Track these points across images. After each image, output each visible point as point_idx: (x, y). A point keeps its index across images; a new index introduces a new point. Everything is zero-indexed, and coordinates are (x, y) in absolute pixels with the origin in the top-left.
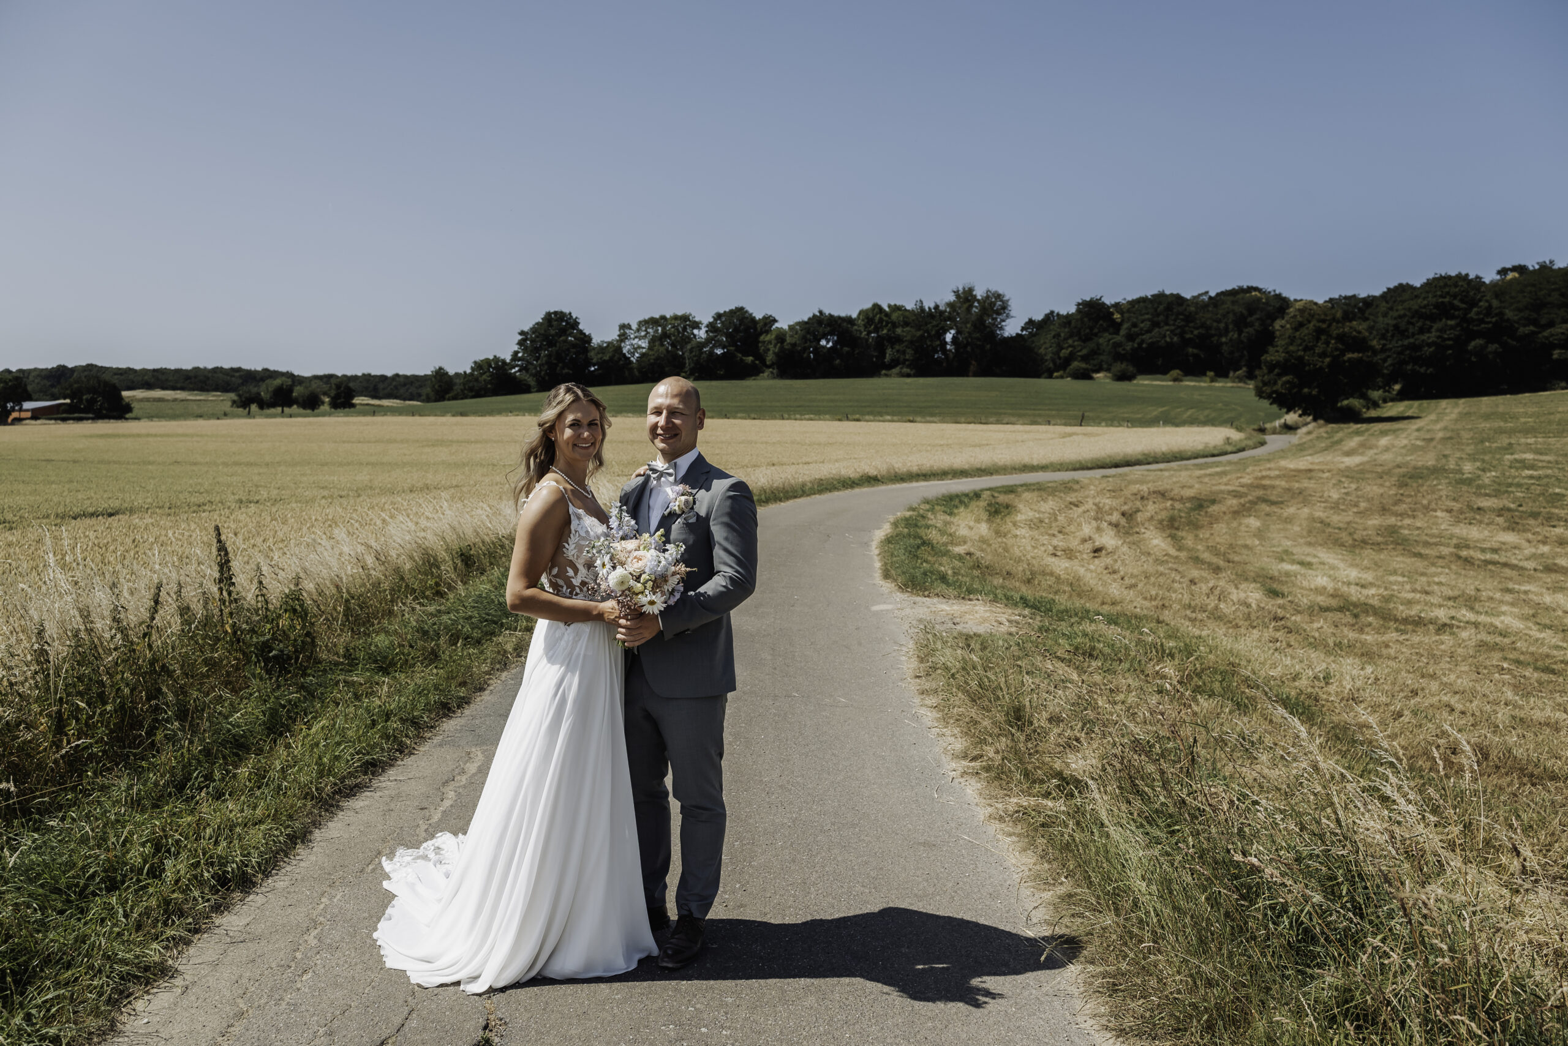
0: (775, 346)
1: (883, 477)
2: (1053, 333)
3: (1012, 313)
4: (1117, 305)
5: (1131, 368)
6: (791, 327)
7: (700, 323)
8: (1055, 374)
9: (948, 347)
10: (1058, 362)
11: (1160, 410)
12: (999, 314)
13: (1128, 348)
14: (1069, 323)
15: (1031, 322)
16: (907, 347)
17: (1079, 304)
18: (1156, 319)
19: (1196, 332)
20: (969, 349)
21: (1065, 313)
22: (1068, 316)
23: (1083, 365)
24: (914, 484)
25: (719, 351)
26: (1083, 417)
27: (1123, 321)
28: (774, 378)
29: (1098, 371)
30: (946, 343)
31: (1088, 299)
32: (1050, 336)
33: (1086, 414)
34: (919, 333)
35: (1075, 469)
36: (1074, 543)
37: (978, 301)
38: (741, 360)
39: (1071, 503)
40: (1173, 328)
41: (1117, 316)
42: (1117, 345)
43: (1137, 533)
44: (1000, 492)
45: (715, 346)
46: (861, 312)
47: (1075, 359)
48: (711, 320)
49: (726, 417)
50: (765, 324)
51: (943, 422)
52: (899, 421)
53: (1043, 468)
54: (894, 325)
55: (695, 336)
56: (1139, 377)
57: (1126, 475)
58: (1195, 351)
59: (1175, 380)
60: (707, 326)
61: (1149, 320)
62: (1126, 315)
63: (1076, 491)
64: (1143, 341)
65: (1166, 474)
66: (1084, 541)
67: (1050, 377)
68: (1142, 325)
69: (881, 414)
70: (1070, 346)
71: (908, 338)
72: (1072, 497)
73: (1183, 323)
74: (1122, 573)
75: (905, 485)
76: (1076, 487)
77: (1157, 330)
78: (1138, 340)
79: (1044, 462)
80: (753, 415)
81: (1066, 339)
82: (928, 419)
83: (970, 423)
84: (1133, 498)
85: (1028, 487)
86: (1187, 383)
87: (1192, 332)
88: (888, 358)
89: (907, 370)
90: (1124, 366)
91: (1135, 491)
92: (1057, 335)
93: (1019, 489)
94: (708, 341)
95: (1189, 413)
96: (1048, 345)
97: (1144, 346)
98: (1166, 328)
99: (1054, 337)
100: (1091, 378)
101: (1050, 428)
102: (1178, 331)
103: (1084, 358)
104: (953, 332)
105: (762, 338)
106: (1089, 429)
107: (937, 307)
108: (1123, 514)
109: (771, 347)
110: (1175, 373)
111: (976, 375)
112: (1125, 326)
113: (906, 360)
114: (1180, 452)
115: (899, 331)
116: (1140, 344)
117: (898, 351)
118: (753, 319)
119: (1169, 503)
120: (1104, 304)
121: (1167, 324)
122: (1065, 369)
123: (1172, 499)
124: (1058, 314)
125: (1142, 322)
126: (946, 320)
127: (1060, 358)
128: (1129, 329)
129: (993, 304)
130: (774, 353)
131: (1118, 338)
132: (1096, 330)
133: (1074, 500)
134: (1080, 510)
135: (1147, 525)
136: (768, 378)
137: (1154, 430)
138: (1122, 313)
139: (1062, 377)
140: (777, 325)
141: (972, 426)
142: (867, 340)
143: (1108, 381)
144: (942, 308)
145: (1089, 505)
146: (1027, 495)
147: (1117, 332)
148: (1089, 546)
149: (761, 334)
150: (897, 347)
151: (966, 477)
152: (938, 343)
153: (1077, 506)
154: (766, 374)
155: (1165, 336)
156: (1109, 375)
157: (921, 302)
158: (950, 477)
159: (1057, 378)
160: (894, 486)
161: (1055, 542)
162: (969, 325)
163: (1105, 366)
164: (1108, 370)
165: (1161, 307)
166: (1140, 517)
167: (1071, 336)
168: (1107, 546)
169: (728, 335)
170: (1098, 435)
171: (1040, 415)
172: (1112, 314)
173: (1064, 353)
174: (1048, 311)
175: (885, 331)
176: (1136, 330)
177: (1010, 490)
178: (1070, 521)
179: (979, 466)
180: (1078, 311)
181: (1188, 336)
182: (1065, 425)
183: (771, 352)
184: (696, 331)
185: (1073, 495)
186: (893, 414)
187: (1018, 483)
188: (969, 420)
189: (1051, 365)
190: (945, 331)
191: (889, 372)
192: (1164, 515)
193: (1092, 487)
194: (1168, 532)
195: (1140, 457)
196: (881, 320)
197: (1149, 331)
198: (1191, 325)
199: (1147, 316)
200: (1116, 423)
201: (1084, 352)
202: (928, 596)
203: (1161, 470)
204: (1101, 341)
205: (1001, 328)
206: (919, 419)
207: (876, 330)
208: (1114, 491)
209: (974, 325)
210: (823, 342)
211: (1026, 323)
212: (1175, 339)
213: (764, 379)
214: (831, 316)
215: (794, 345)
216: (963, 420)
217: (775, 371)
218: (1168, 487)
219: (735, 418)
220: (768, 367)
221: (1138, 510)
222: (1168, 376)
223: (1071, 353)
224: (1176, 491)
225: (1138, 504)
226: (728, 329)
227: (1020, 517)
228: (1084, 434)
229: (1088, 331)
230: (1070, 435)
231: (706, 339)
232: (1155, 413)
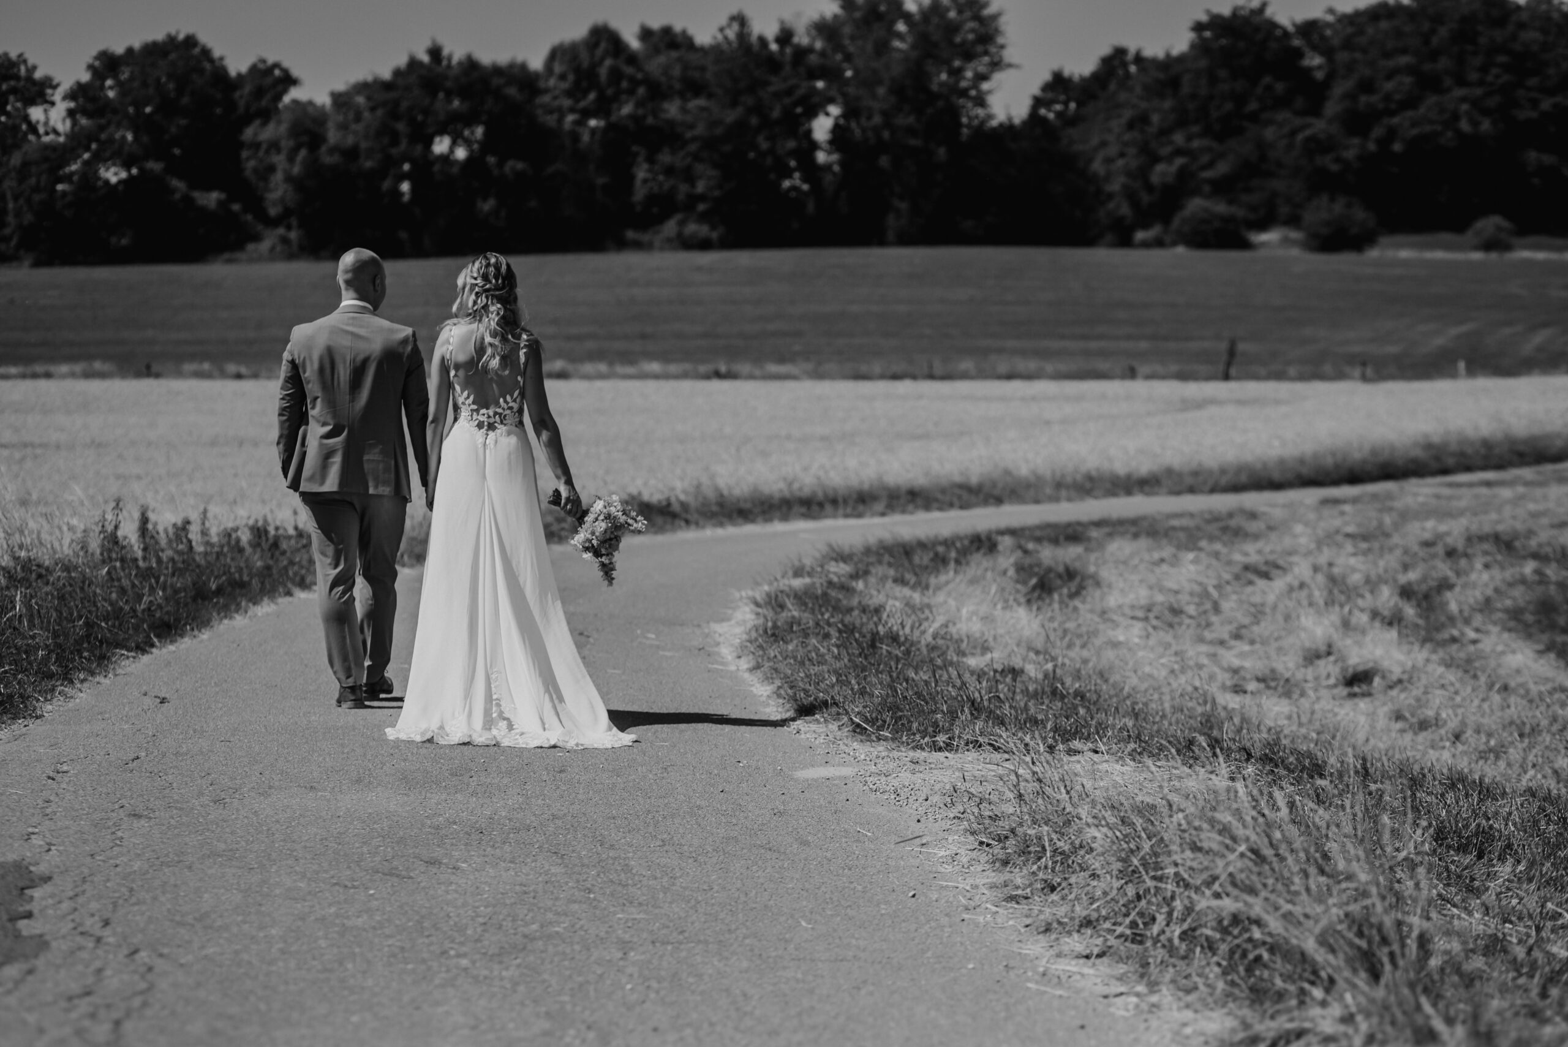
0: (291, 159)
1: (684, 506)
2: (1128, 114)
3: (1010, 55)
4: (1309, 28)
5: (1360, 214)
6: (340, 100)
7: (48, 83)
8: (1140, 235)
9: (821, 157)
10: (1145, 198)
11: (1454, 331)
12: (969, 56)
13: (1350, 154)
14: (1174, 83)
15: (1059, 83)
16: (696, 157)
17: (1198, 27)
18: (1427, 67)
19: (1546, 104)
20: (884, 161)
21: (1160, 54)
22: (1169, 64)
23: (1221, 208)
24: (778, 527)
25: (113, 175)
26: (1232, 353)
27: (1331, 76)
28: (291, 257)
29: (1263, 225)
30: (814, 146)
31: (1226, 11)
32: (1117, 124)
33: (1241, 347)
34: (731, 116)
35: (1236, 488)
36: (1288, 664)
37: (907, 17)
38: (188, 200)
39: (1247, 568)
40: (1478, 92)
41: (1314, 60)
42: (1317, 146)
43: (1454, 640)
44: (1038, 540)
45: (99, 158)
46: (555, 54)
47: (1196, 192)
48: (85, 77)
49: (147, 371)
50: (259, 92)
51: (819, 375)
52: (684, 376)
53: (1146, 484)
54: (657, 92)
55: (33, 128)
56: (1384, 240)
57: (1390, 496)
58: (1548, 159)
59: (1489, 246)
60: (71, 95)
61: (1410, 70)
62: (1342, 57)
63: (1256, 537)
64: (1392, 134)
65: (1506, 493)
66: (1312, 657)
67: (1125, 240)
68: (1389, 86)
69: (628, 358)
70: (1179, 152)
71: (700, 130)
72: (1251, 552)
73: (1506, 78)
74: (1453, 724)
75: (749, 529)
76: (1253, 526)
77: (1432, 100)
78: (1378, 132)
79: (1145, 467)
80: (232, 368)
81: (1165, 132)
82: (773, 368)
83: (896, 377)
84: (1422, 553)
85: (1115, 527)
86: (1526, 254)
87: (1534, 103)
88: (640, 193)
89: (702, 230)
90: (1338, 207)
91: (1427, 536)
92: (1140, 121)
93: (1094, 533)
94: (77, 141)
95: (1539, 338)
96: (1112, 150)
97: (1397, 147)
98: (1459, 92)
99: (1130, 126)
100: (1245, 245)
101: (1139, 387)
102: (1493, 102)
103: (1222, 188)
104: (835, 110)
105: (249, 133)
106: (1252, 388)
107: (785, 36)
108: (1406, 592)
109: (279, 160)
110: (1489, 224)
111: (905, 240)
112: (1339, 89)
113: (694, 199)
114: (1531, 441)
115: (672, 109)
116: (1385, 142)
117: (669, 171)
118: (220, 74)
119: (1529, 568)
120: (1273, 25)
121: (1461, 82)
122: (1166, 221)
123: (1535, 556)
124: (1139, 59)
125: (1389, 77)
126: (813, 75)
127: (1150, 188)
128: (1351, 96)
129: (953, 28)
130: (289, 179)
131: (1318, 126)
132: (1253, 106)
133: (1254, 558)
134: (1279, 584)
135: (1478, 620)
136: (272, 256)
137: (1442, 385)
138: (1328, 52)
139: (1159, 243)
140: (294, 94)
141: (905, 387)
142: (575, 137)
143: (1295, 252)
144: (802, 39)
145: (1302, 569)
146: (1120, 547)
147: (1315, 110)
148: (1328, 668)
149: (247, 120)
150: (665, 157)
151: (927, 507)
152: (791, 144)
153: (1266, 576)
154: (265, 245)
155: (1456, 117)
156: (1295, 235)
157: (740, 20)
158: (880, 506)
159: (1146, 245)
160: (720, 532)
161: (1230, 657)
162: (881, 91)
163: (1284, 210)
164: (1293, 221)
165: (1443, 31)
166: (1453, 602)
167: (1182, 122)
168: (1386, 664)
169: (139, 124)
170: (1277, 402)
171: (1103, 354)
172: (1299, 54)
173: (1163, 172)
174: (1106, 50)
175: (627, 110)
176: (1374, 99)
177: (1071, 534)
178: (1258, 613)
179: (958, 479)
180: (1200, 48)
181: (1525, 114)
182: (1183, 376)
183: (279, 176)
184: (36, 113)
185: (1251, 547)
186: (665, 357)
187: (1084, 518)
188: (896, 368)
189: (1125, 210)
190: (813, 110)
191: (645, 237)
192: (1519, 596)
193: (1299, 528)
194: (1545, 637)
195: (1418, 453)
196: (616, 75)
197: (1410, 103)
198: (1533, 82)
199: (1404, 60)
200: (1328, 368)
201: (1222, 168)
202: (948, 747)
203: (1488, 484)
204: (1269, 133)
205: (981, 101)
206: (745, 368)
207: (602, 108)
208: (1365, 538)
209: (898, 90)
210: (441, 146)
211: (1047, 87)
212: (1486, 125)
213: (260, 259)
214: (471, 65)
215: (351, 154)
216: (877, 369)
217: (293, 235)
218: (1519, 526)
219: (179, 374)
220: (273, 223)
221: (1445, 585)
222: (1469, 236)
223: (1183, 174)
224: (1544, 536)
225: (1443, 569)
226: (139, 105)
227: (1112, 600)
228: (1241, 402)
229: (1229, 106)
230: (1200, 404)
231: (72, 136)
232: (1439, 341)
